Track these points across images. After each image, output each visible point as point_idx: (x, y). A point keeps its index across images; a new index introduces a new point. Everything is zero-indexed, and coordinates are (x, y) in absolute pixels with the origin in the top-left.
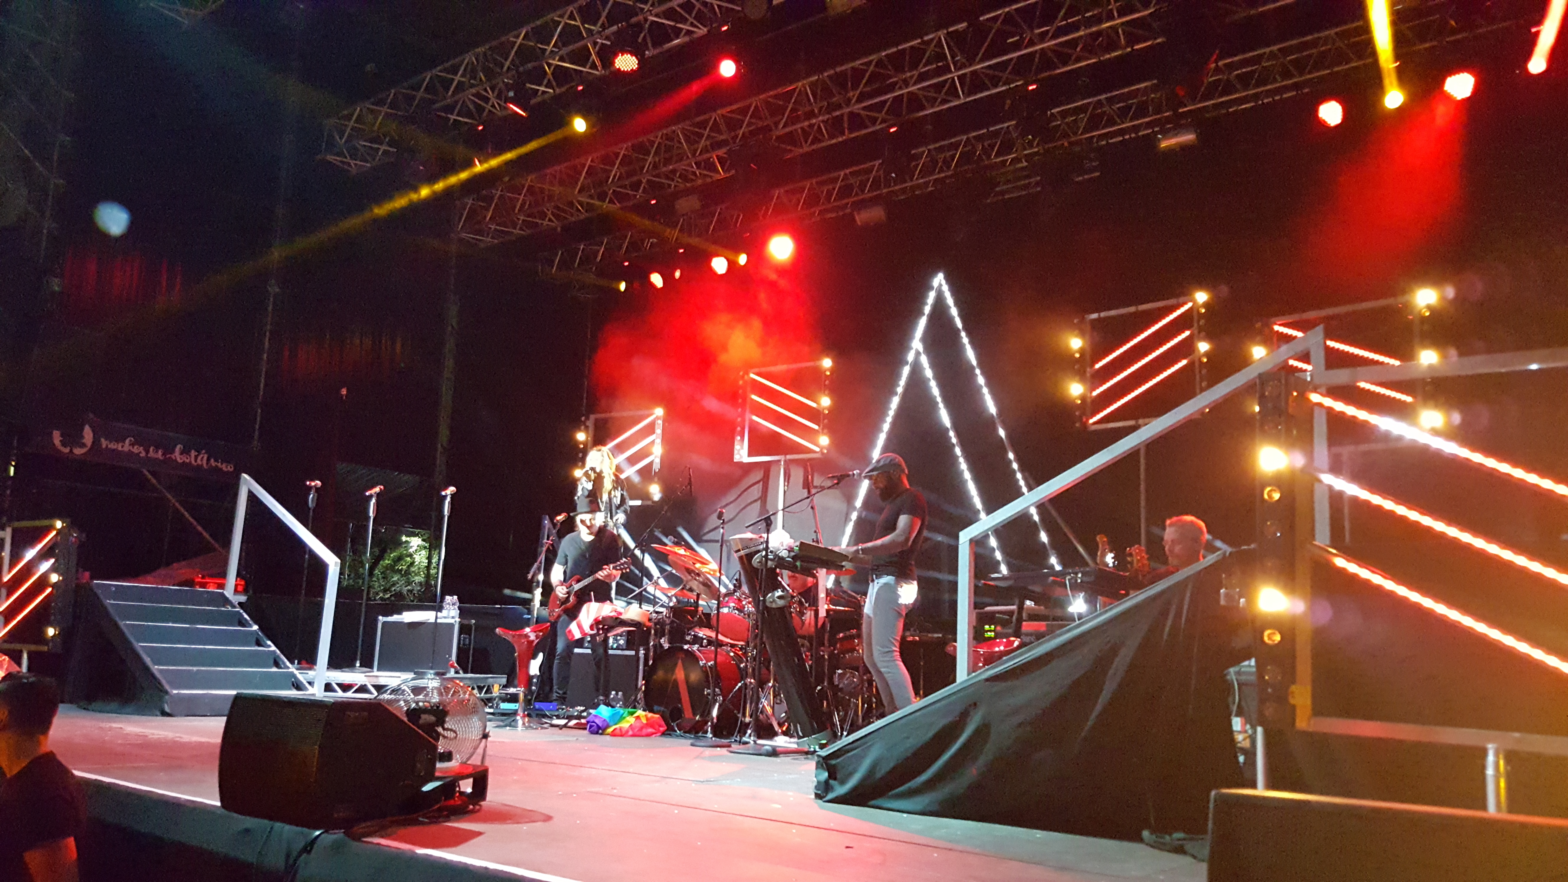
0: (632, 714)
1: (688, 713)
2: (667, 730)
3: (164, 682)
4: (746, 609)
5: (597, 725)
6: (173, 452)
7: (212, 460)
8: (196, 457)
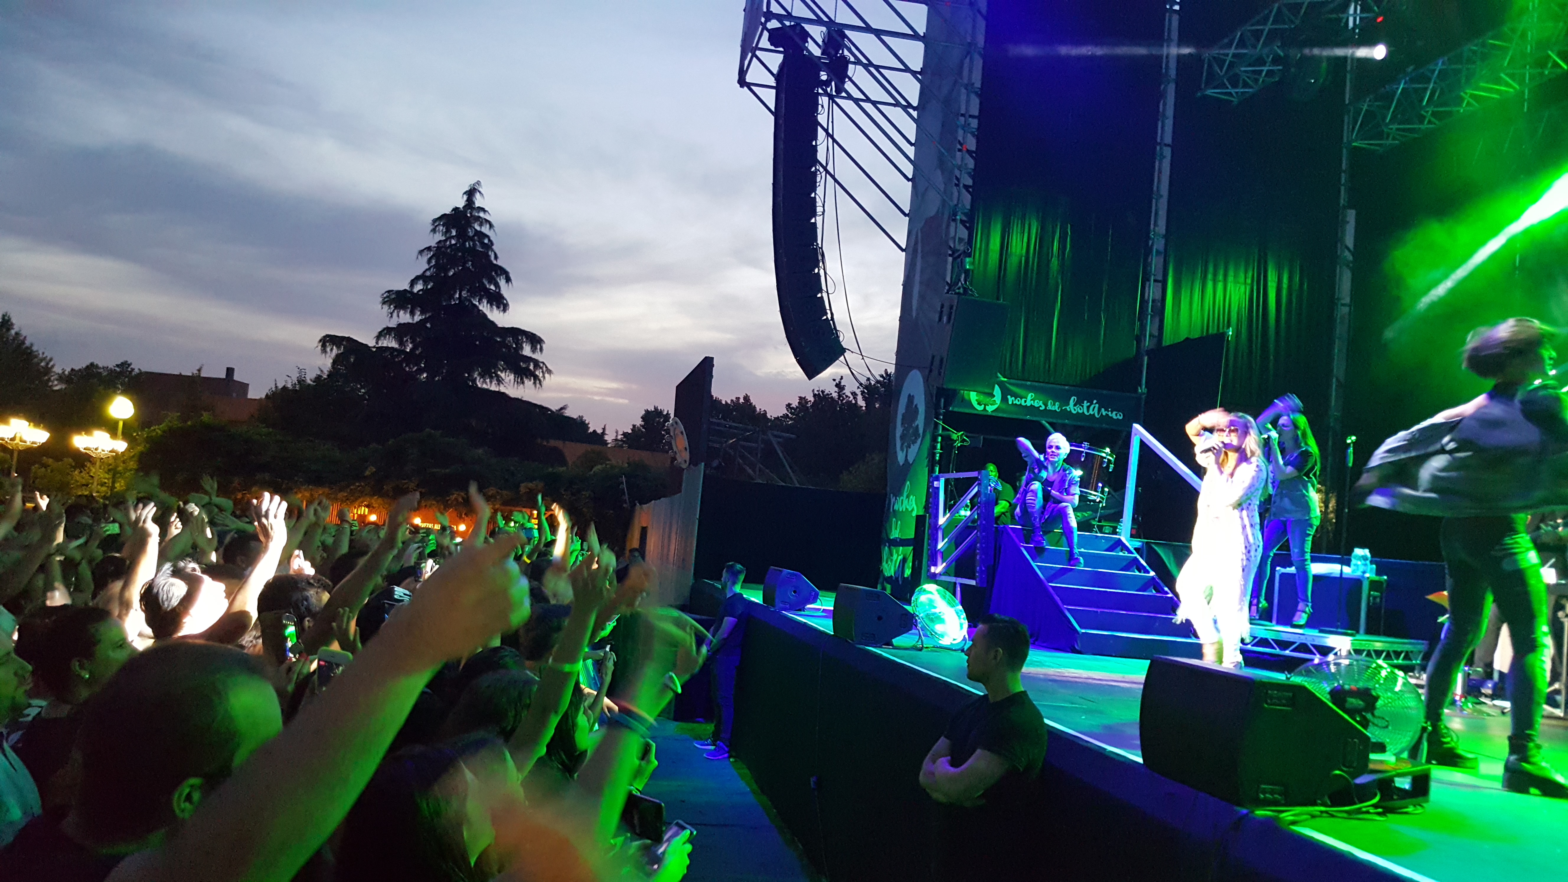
6: (1068, 404)
7: (1103, 410)
8: (1088, 407)
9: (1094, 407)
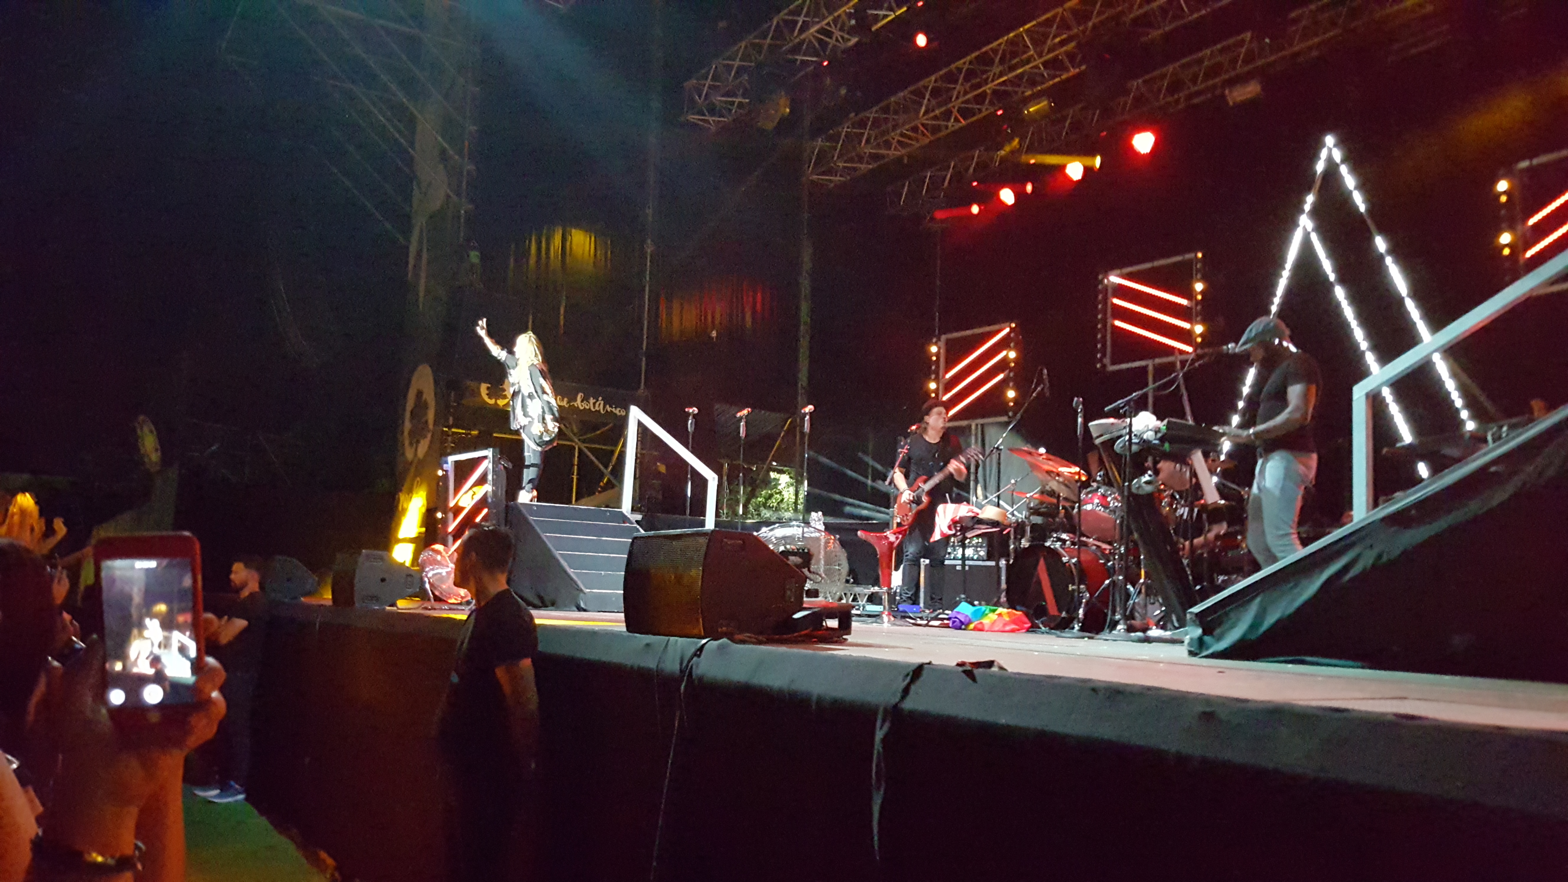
0: (994, 611)
1: (1052, 609)
2: (1032, 627)
3: (579, 583)
4: (1111, 505)
5: (961, 621)
6: (576, 400)
7: (608, 406)
8: (594, 404)
9: (600, 404)
